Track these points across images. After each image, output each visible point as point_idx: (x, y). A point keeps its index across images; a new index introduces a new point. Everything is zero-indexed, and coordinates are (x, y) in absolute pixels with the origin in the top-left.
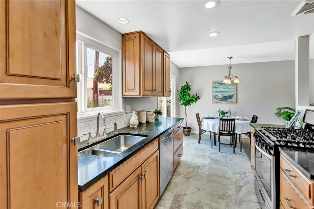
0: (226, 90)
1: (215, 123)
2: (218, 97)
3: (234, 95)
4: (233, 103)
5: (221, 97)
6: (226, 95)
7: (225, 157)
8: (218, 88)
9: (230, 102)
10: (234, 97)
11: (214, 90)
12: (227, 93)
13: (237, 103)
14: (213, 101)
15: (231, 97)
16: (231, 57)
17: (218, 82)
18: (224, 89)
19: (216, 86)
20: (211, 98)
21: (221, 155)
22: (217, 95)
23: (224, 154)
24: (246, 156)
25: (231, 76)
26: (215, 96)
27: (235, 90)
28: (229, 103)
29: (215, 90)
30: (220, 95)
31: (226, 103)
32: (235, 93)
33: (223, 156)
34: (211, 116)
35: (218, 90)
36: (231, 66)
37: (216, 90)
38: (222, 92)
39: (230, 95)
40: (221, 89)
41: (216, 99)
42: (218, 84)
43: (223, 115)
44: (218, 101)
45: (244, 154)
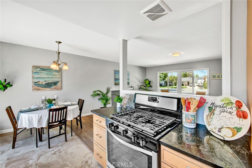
0: (51, 77)
1: (41, 116)
2: (40, 84)
3: (59, 81)
4: (58, 89)
5: (44, 84)
6: (50, 82)
7: (58, 152)
8: (40, 74)
9: (55, 88)
10: (59, 84)
11: (34, 75)
12: (51, 80)
13: (61, 89)
14: (33, 88)
15: (55, 83)
16: (60, 43)
17: (41, 67)
18: (48, 75)
19: (38, 71)
20: (31, 84)
21: (53, 152)
22: (39, 81)
23: (55, 148)
24: (79, 139)
25: (60, 63)
26: (37, 82)
27: (60, 77)
28: (54, 90)
29: (36, 76)
30: (43, 82)
31: (50, 90)
32: (59, 80)
33: (56, 152)
34: (33, 107)
35: (40, 76)
36: (59, 51)
37: (38, 76)
38: (45, 78)
39: (55, 81)
40: (44, 75)
41: (38, 85)
42: (40, 69)
43: (50, 103)
44: (40, 88)
45: (76, 137)
